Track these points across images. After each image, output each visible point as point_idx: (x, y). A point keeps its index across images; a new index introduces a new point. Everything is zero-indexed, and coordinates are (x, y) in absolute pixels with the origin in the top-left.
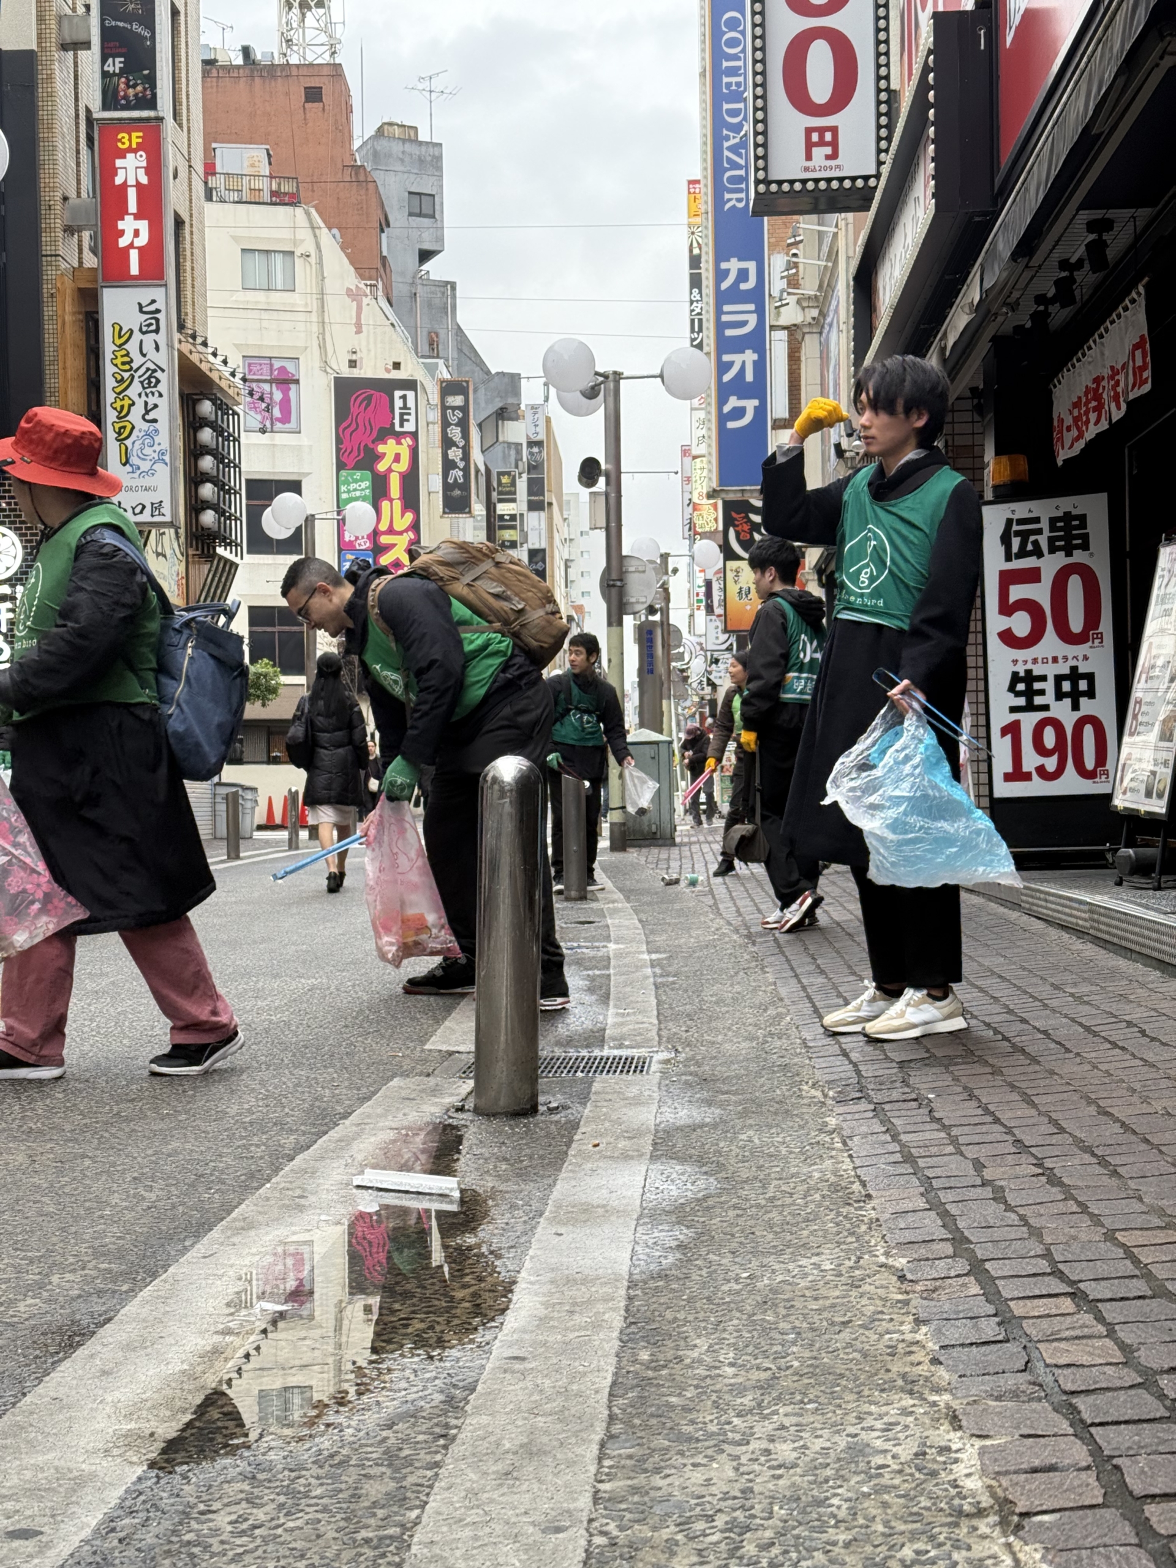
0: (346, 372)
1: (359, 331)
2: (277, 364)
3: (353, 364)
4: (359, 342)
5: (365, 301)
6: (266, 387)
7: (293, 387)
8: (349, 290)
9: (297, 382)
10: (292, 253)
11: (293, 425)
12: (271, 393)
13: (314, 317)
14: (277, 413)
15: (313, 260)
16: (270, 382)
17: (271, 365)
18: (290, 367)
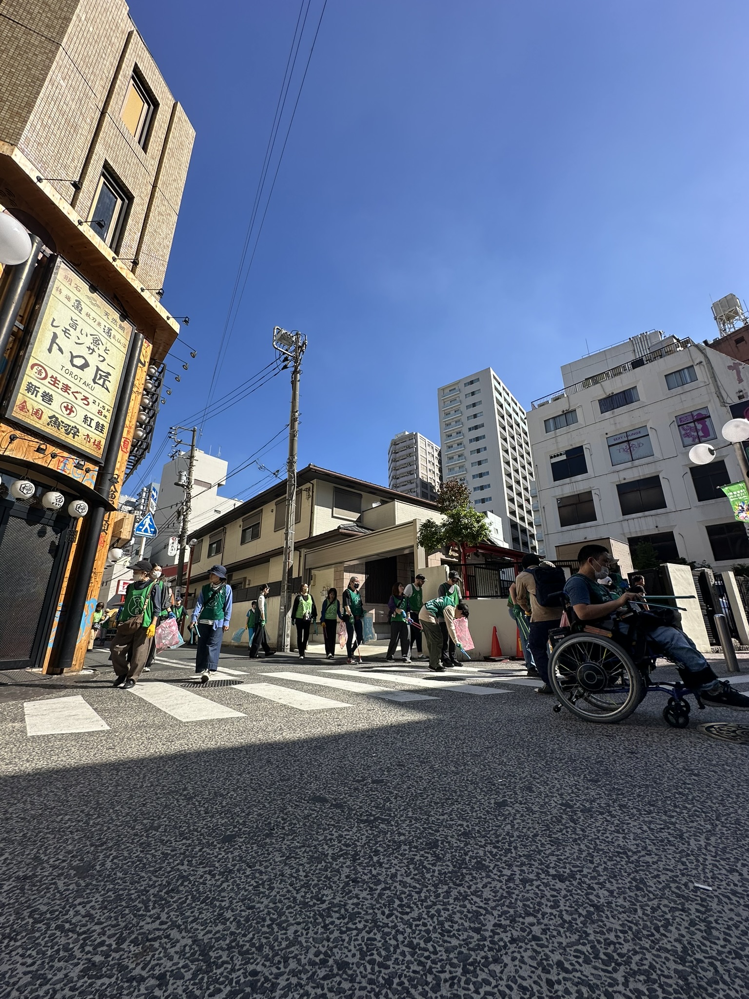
0: (737, 401)
1: (740, 380)
2: (695, 414)
3: (740, 397)
4: (744, 386)
5: (741, 367)
6: (692, 425)
7: (707, 420)
8: (730, 367)
9: (709, 417)
10: (692, 366)
11: (712, 436)
12: (696, 426)
13: (712, 387)
14: (701, 434)
15: (704, 363)
16: (694, 422)
17: (692, 415)
18: (704, 412)
